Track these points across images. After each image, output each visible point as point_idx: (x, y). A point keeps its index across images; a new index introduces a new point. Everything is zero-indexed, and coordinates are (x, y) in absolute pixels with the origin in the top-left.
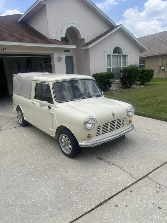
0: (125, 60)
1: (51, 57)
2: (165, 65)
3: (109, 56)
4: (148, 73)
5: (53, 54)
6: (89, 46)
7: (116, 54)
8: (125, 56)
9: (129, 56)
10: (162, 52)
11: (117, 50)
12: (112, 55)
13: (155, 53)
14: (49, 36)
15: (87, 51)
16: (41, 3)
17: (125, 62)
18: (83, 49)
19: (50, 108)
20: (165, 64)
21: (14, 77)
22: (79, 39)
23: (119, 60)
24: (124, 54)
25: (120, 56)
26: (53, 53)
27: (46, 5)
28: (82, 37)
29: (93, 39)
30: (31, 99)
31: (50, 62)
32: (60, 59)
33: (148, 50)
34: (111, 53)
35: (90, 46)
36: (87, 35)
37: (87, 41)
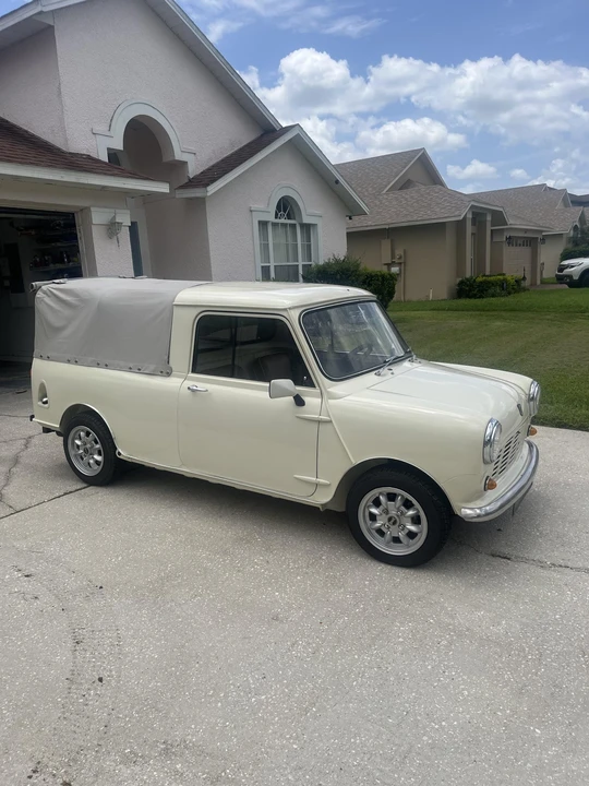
0: (309, 240)
1: (78, 220)
2: (402, 261)
3: (263, 224)
4: (383, 284)
5: (85, 211)
6: (209, 188)
7: (283, 221)
8: (307, 228)
9: (320, 230)
10: (389, 221)
11: (286, 207)
12: (274, 225)
13: (370, 223)
14: (66, 140)
15: (198, 205)
16: (38, 18)
17: (309, 246)
18: (181, 196)
19: (299, 401)
20: (400, 258)
21: (39, 294)
22: (164, 160)
23: (290, 241)
24: (306, 220)
25: (293, 226)
26: (88, 209)
27: (53, 27)
28: (179, 156)
29: (212, 164)
30: (169, 375)
31: (75, 237)
32: (112, 228)
33: (371, 213)
34: (271, 218)
35: (212, 189)
36: (193, 149)
37: (193, 170)
